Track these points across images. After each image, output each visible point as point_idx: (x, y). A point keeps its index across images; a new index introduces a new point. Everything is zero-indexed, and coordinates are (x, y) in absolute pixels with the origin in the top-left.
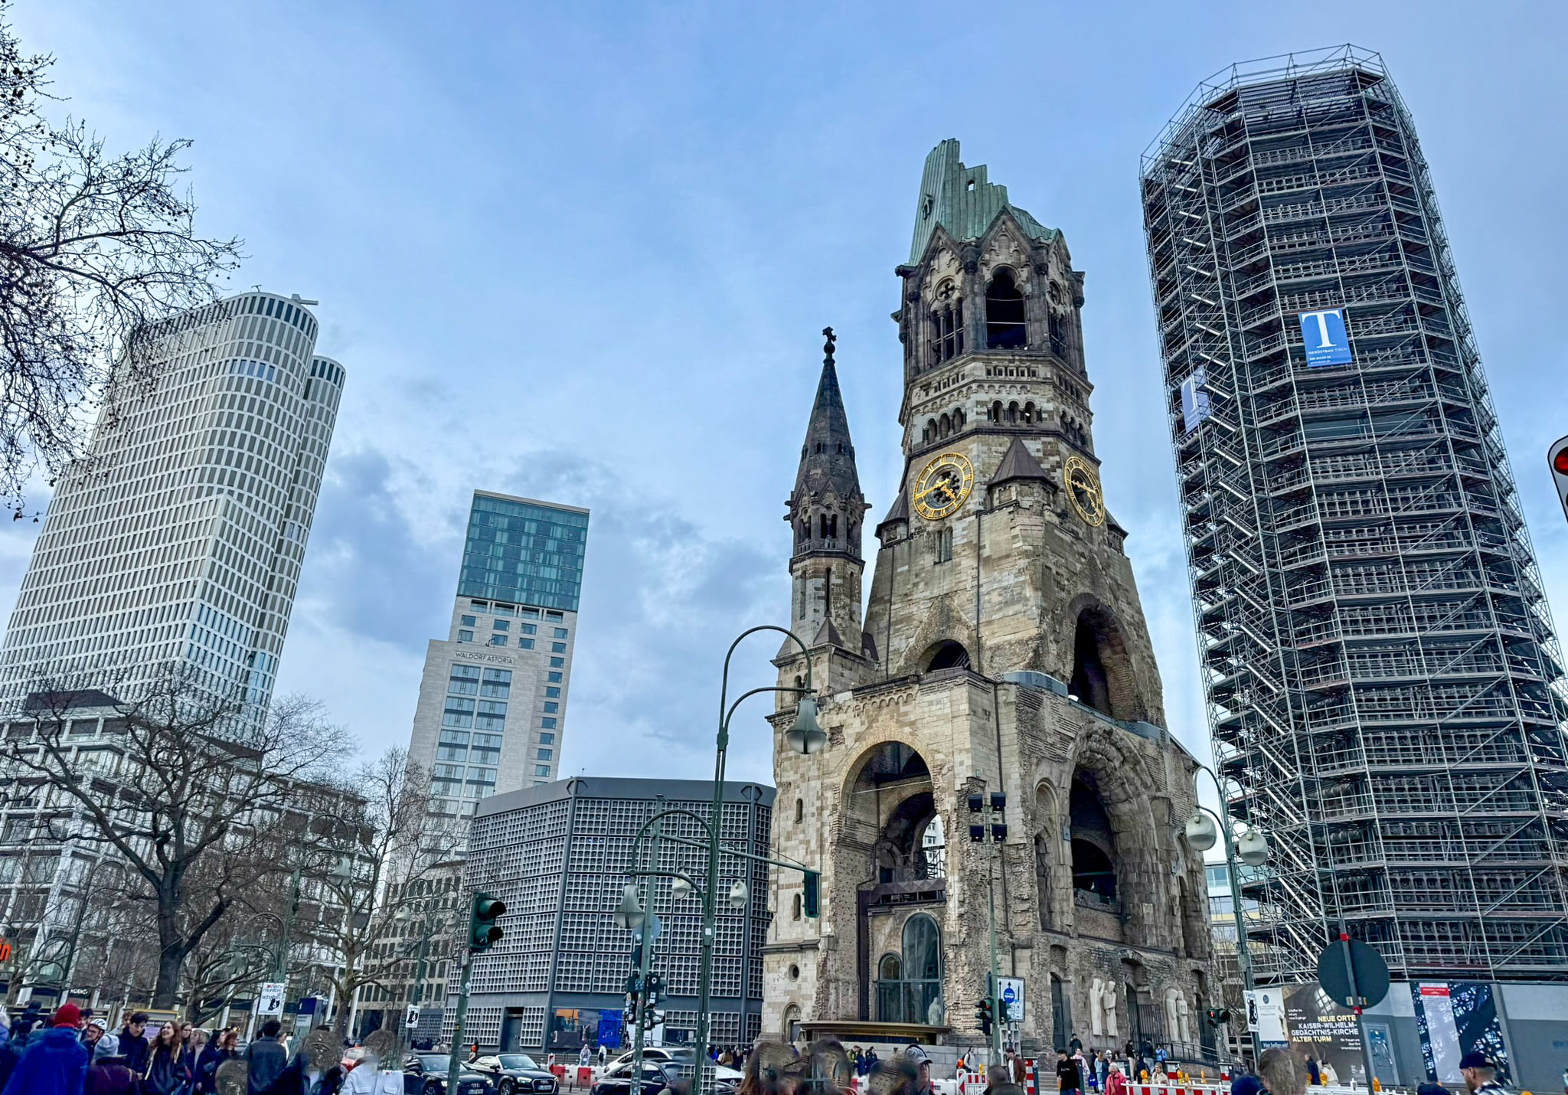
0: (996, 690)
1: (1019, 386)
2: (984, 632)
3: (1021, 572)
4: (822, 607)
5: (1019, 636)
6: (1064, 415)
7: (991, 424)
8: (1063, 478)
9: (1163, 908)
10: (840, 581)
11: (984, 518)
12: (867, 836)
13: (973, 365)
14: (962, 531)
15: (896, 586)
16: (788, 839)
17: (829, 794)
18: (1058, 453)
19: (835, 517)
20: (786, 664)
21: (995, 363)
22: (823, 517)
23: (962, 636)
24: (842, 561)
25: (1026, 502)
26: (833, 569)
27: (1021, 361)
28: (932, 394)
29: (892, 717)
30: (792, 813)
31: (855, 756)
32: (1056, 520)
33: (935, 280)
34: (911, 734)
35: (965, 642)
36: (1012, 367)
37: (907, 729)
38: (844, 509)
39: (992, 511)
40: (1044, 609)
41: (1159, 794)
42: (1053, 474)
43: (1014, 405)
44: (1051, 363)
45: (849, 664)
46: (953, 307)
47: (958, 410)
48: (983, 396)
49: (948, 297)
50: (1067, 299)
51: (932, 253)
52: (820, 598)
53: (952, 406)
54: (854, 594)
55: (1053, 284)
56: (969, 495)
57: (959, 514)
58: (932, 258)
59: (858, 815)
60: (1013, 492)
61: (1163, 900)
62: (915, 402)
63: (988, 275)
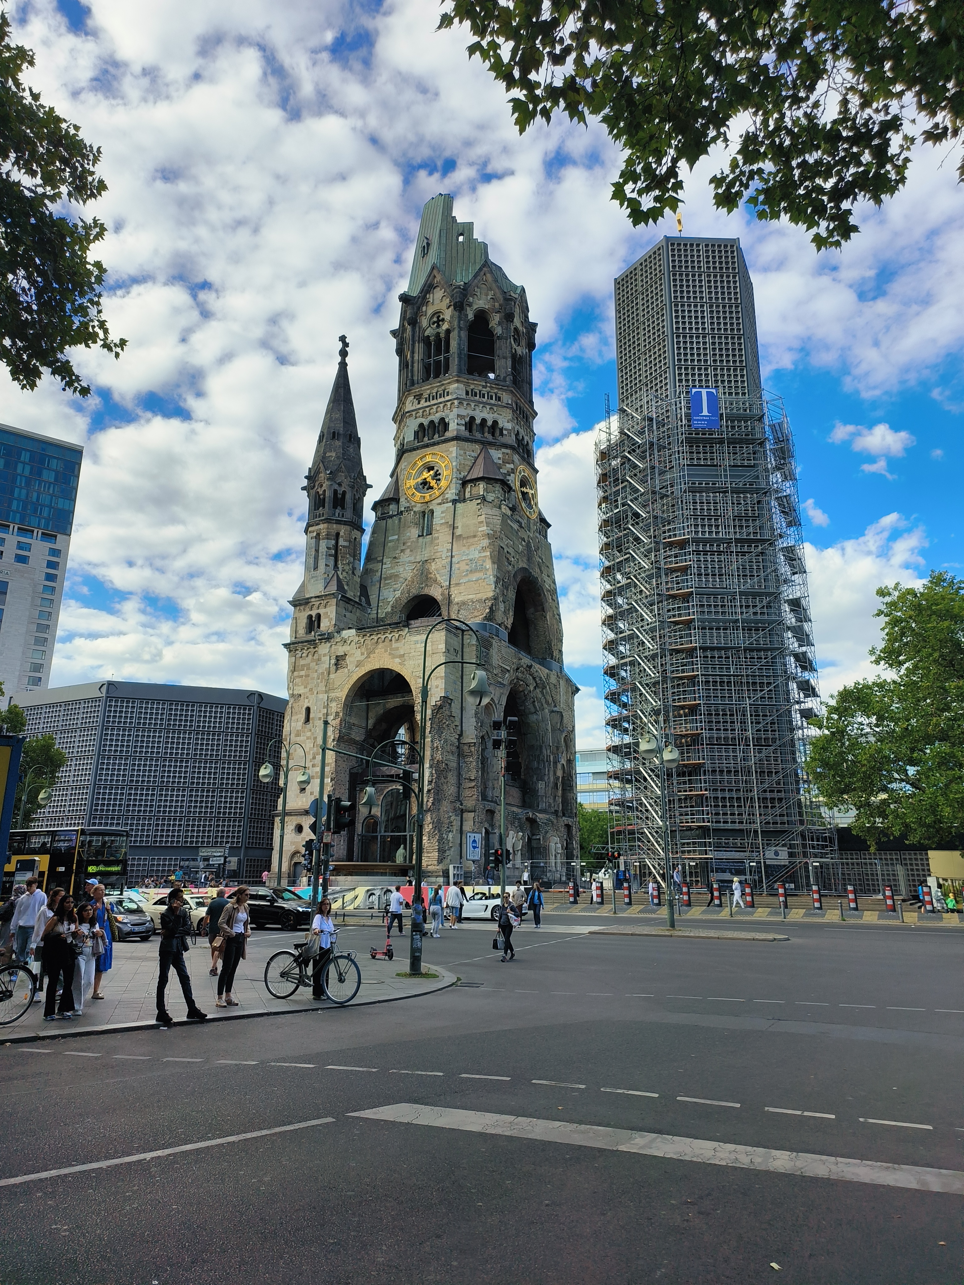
0: (463, 635)
1: (488, 407)
2: (454, 591)
3: (483, 549)
4: (331, 563)
5: (479, 596)
6: (517, 434)
7: (467, 434)
8: (514, 481)
9: (551, 785)
10: (346, 544)
11: (458, 505)
12: (358, 735)
13: (456, 385)
14: (441, 514)
15: (387, 550)
16: (298, 735)
17: (333, 705)
18: (513, 462)
19: (344, 493)
20: (300, 605)
21: (472, 387)
22: (335, 492)
23: (436, 593)
24: (348, 528)
25: (490, 497)
26: (342, 534)
27: (491, 387)
28: (423, 403)
29: (386, 651)
30: (303, 716)
31: (355, 677)
32: (509, 513)
33: (430, 310)
34: (400, 663)
35: (439, 598)
36: (484, 391)
37: (397, 660)
38: (352, 487)
39: (464, 500)
40: (498, 578)
41: (555, 709)
42: (508, 477)
43: (484, 421)
44: (512, 392)
45: (350, 607)
46: (442, 335)
47: (442, 420)
48: (463, 412)
49: (438, 326)
50: (523, 342)
51: (428, 288)
52: (330, 555)
53: (438, 416)
54: (355, 555)
55: (516, 329)
56: (448, 486)
57: (439, 500)
58: (428, 292)
59: (352, 721)
60: (481, 488)
61: (552, 779)
62: (409, 407)
63: (471, 316)
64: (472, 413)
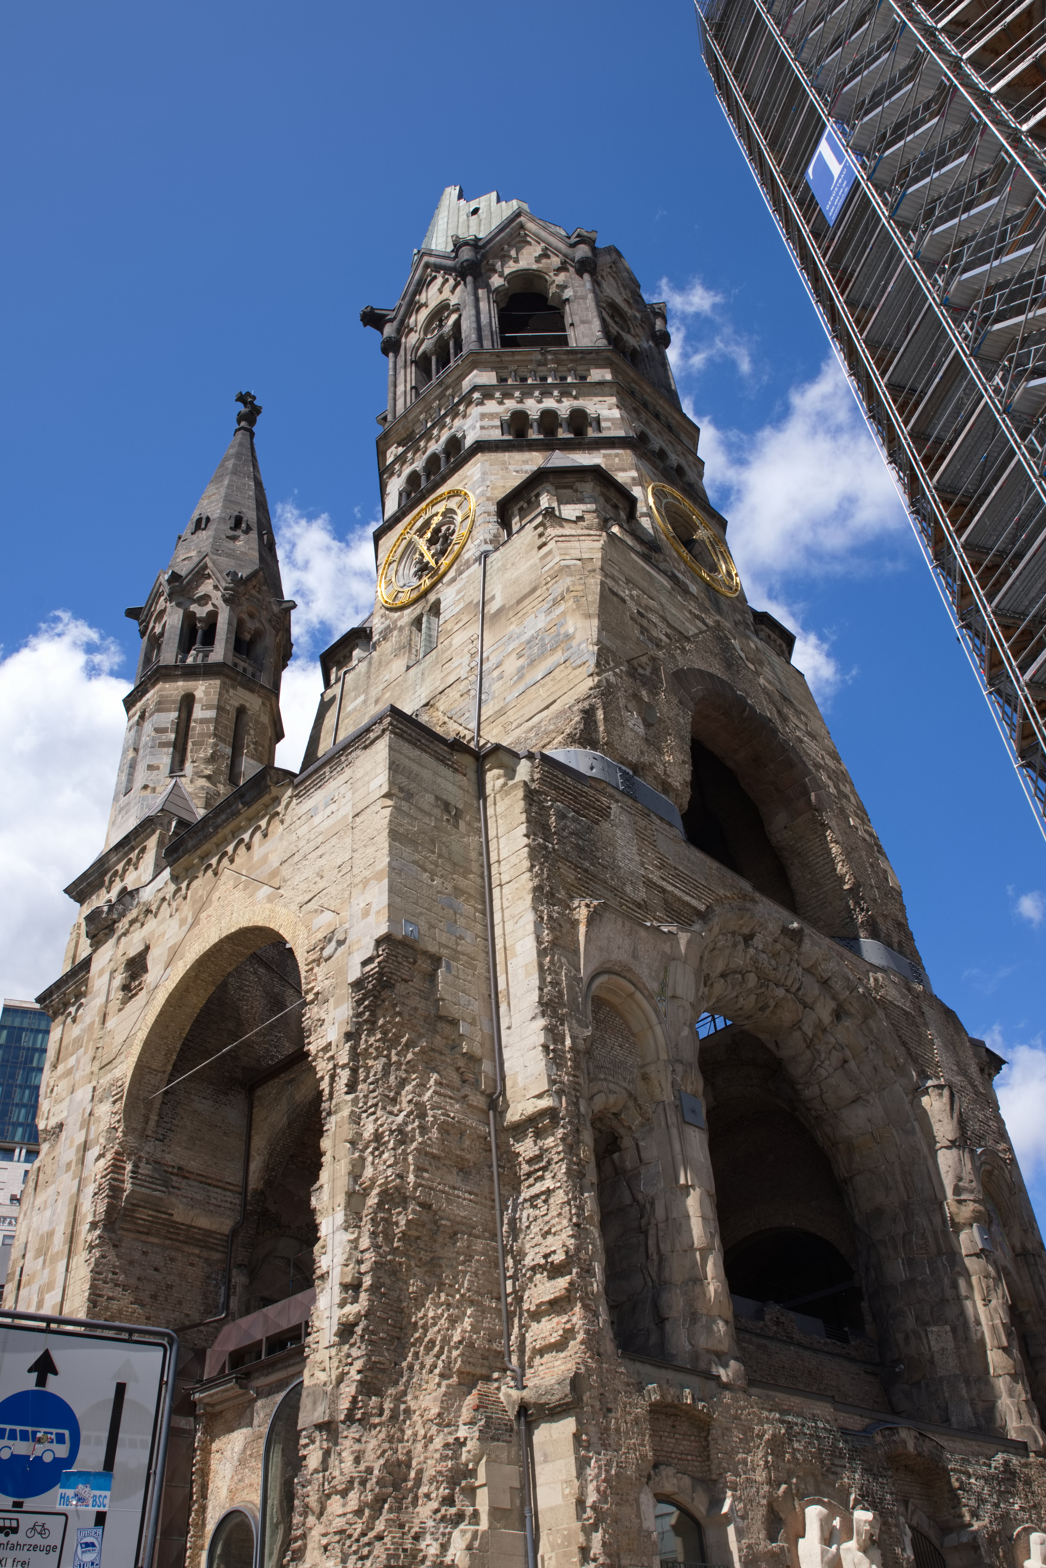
0: (478, 770)
1: (557, 392)
3: (557, 601)
4: (165, 759)
5: (556, 708)
7: (508, 438)
8: (646, 499)
10: (210, 714)
11: (494, 557)
12: (207, 1208)
13: (475, 373)
14: (455, 595)
17: (102, 1109)
18: (635, 468)
20: (91, 888)
21: (512, 367)
24: (217, 680)
25: (571, 511)
26: (199, 694)
29: (237, 882)
31: (160, 1000)
33: (422, 316)
39: (508, 540)
41: (924, 1083)
42: (623, 484)
43: (549, 413)
44: (613, 366)
46: (448, 335)
47: (452, 440)
48: (493, 408)
49: (440, 328)
50: (639, 329)
51: (416, 287)
53: (444, 439)
55: (614, 307)
56: (468, 537)
57: (451, 574)
58: (418, 292)
60: (542, 499)
63: (500, 282)
64: (519, 406)
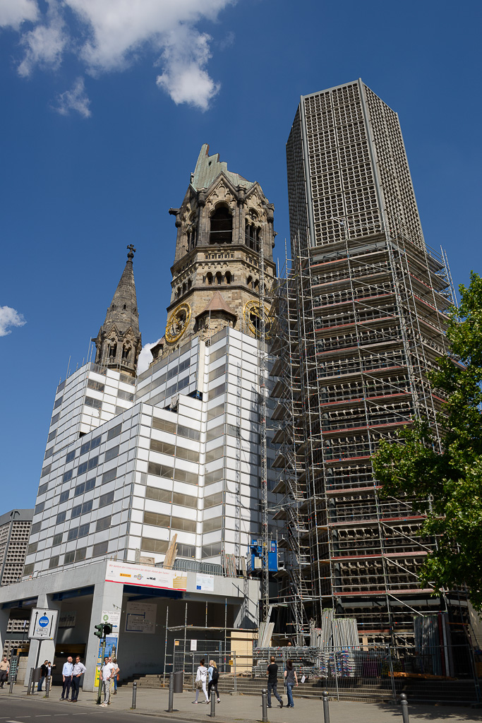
1: (222, 263)
6: (250, 278)
7: (205, 285)
8: (242, 311)
13: (198, 254)
18: (241, 298)
21: (210, 252)
28: (181, 273)
33: (188, 214)
36: (220, 253)
42: (234, 310)
43: (219, 274)
44: (241, 250)
47: (189, 280)
48: (201, 271)
49: (194, 222)
50: (262, 218)
51: (187, 200)
55: (253, 211)
57: (183, 337)
58: (188, 203)
63: (212, 207)
64: (209, 270)
